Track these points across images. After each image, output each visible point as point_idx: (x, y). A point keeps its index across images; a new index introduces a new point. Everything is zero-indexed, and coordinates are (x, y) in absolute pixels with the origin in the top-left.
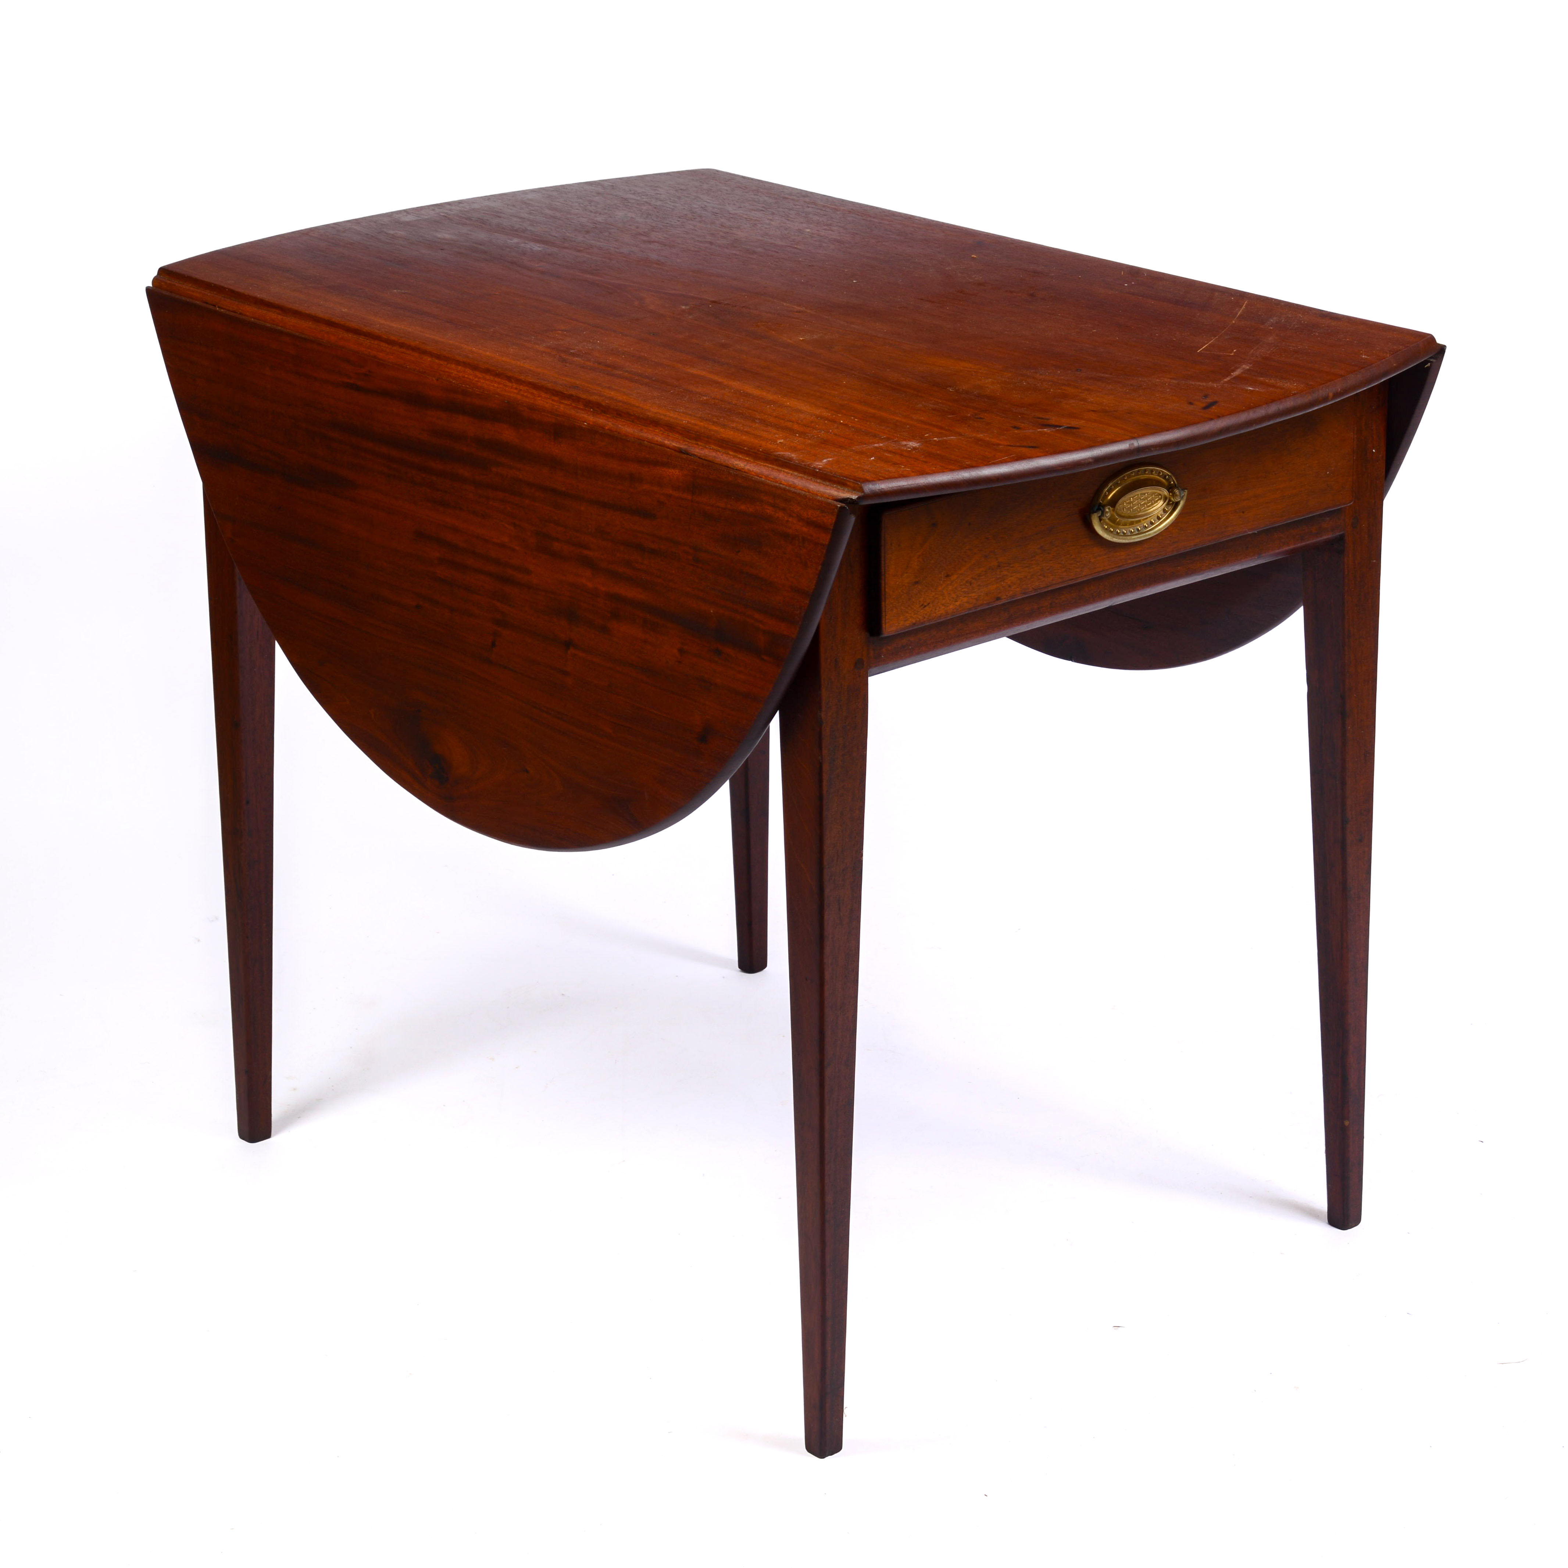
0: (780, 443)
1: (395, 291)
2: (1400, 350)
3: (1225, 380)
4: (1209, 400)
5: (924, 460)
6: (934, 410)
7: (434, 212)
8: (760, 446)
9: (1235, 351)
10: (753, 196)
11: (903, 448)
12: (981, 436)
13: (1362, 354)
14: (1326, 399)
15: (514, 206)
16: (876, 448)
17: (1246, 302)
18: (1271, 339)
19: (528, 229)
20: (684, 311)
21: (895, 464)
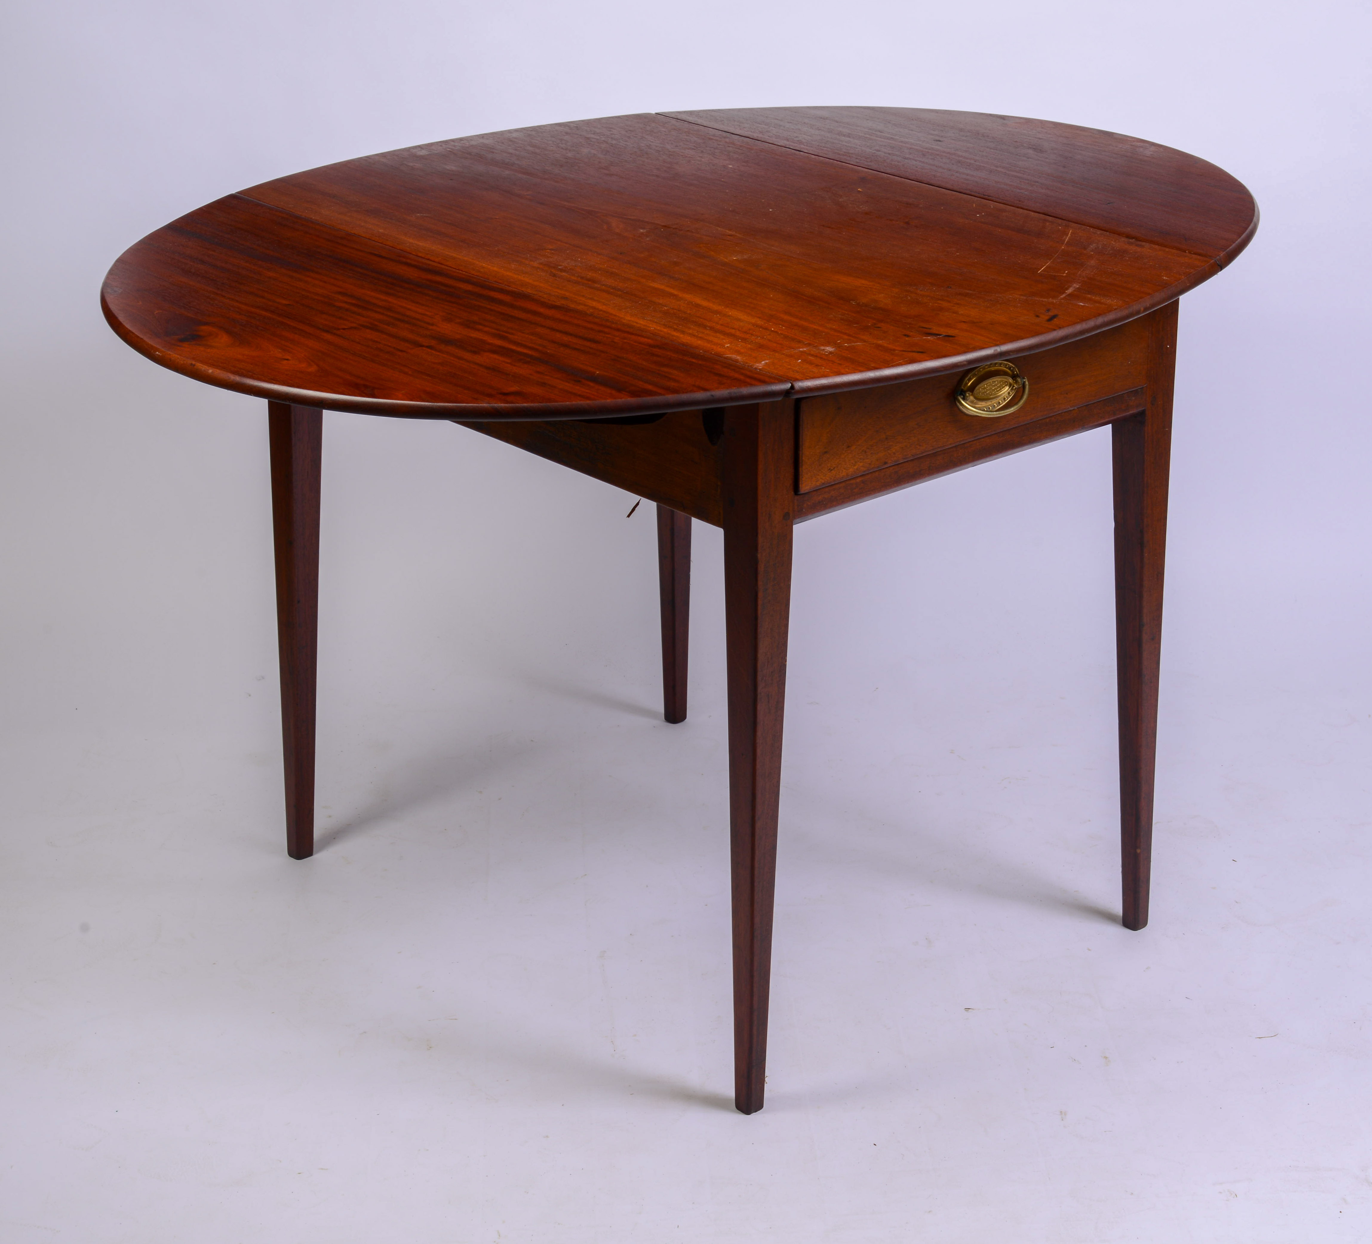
0: (727, 347)
1: (418, 214)
2: (1191, 273)
3: (1062, 297)
4: (1051, 314)
5: (839, 362)
6: (842, 319)
7: (441, 148)
8: (712, 350)
9: (1066, 272)
10: (686, 137)
11: (822, 352)
12: (880, 342)
13: (1163, 276)
14: (1138, 312)
15: (503, 143)
16: (802, 352)
17: (1071, 231)
18: (1093, 262)
19: (516, 162)
20: (642, 233)
21: (817, 366)
